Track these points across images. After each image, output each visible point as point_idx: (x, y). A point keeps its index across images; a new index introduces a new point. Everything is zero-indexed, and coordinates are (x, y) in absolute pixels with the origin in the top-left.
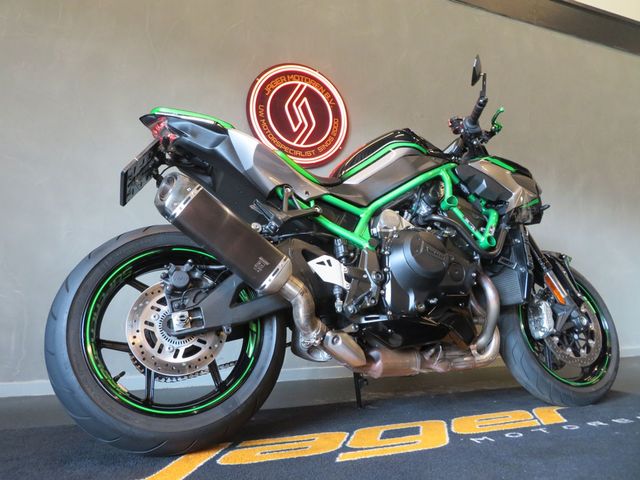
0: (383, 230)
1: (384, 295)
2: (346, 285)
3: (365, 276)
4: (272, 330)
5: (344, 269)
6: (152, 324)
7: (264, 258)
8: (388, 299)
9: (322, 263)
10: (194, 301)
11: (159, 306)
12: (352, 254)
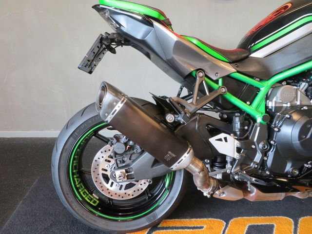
0: (277, 105)
1: (266, 161)
2: (237, 156)
3: (253, 147)
4: (180, 175)
5: (237, 143)
6: (106, 170)
7: (172, 152)
8: (269, 163)
9: (220, 140)
10: (130, 159)
11: (110, 159)
12: (246, 128)
